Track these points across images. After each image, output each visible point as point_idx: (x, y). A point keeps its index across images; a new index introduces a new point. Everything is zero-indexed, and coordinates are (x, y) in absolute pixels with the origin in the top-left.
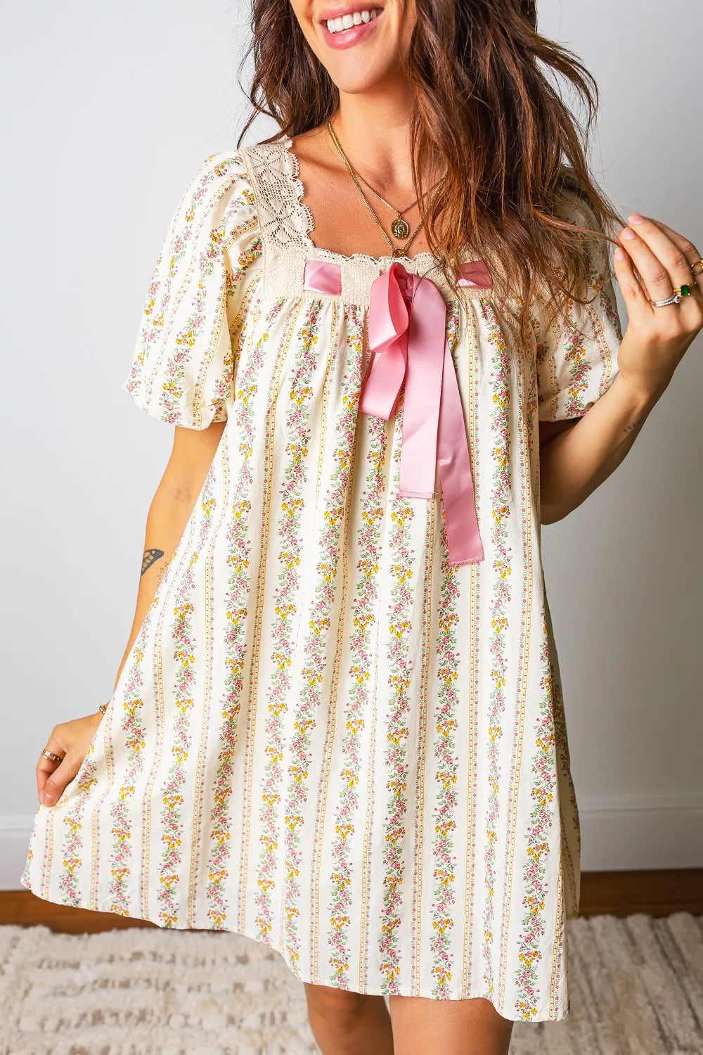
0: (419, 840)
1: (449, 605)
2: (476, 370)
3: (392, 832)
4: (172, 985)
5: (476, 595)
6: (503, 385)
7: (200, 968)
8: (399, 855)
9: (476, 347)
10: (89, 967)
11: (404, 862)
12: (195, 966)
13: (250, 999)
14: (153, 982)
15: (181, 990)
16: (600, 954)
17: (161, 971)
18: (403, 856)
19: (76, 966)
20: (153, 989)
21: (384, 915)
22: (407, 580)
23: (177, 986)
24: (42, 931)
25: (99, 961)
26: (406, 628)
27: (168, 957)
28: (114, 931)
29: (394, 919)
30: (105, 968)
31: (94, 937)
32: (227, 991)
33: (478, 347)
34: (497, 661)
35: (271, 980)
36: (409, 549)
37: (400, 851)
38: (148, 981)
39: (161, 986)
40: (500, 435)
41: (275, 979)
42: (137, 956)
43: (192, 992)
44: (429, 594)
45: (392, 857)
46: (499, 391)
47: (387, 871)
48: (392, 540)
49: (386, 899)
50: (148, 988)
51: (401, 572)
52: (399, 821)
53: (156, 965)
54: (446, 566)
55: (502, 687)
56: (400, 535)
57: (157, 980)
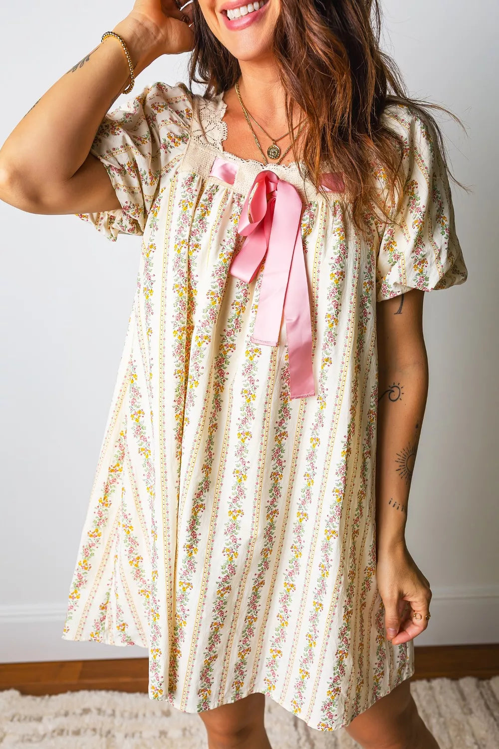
0: (240, 596)
1: (283, 424)
2: (320, 254)
3: (222, 588)
4: (112, 732)
5: (302, 418)
6: (339, 267)
7: (134, 720)
8: (224, 606)
9: (323, 236)
10: (49, 720)
11: (227, 611)
12: (130, 718)
13: (172, 743)
14: (98, 731)
15: (119, 736)
16: (438, 707)
17: (104, 722)
18: (227, 608)
19: (40, 719)
20: (97, 736)
21: (207, 651)
22: (252, 401)
23: (116, 734)
24: (14, 693)
25: (57, 715)
26: (248, 436)
27: (109, 711)
28: (69, 693)
29: (214, 655)
30: (61, 721)
31: (54, 697)
32: (154, 737)
33: (325, 236)
34: (310, 467)
35: (188, 728)
36: (255, 378)
37: (225, 603)
38: (94, 730)
39: (104, 733)
40: (332, 303)
41: (191, 727)
42: (86, 711)
43: (128, 738)
44: (269, 414)
45: (219, 607)
46: (335, 271)
47: (214, 617)
48: (244, 370)
49: (210, 639)
50: (94, 735)
51: (248, 395)
52: (228, 581)
53: (101, 718)
54: (283, 396)
55: (311, 486)
56: (250, 368)
57: (101, 729)
